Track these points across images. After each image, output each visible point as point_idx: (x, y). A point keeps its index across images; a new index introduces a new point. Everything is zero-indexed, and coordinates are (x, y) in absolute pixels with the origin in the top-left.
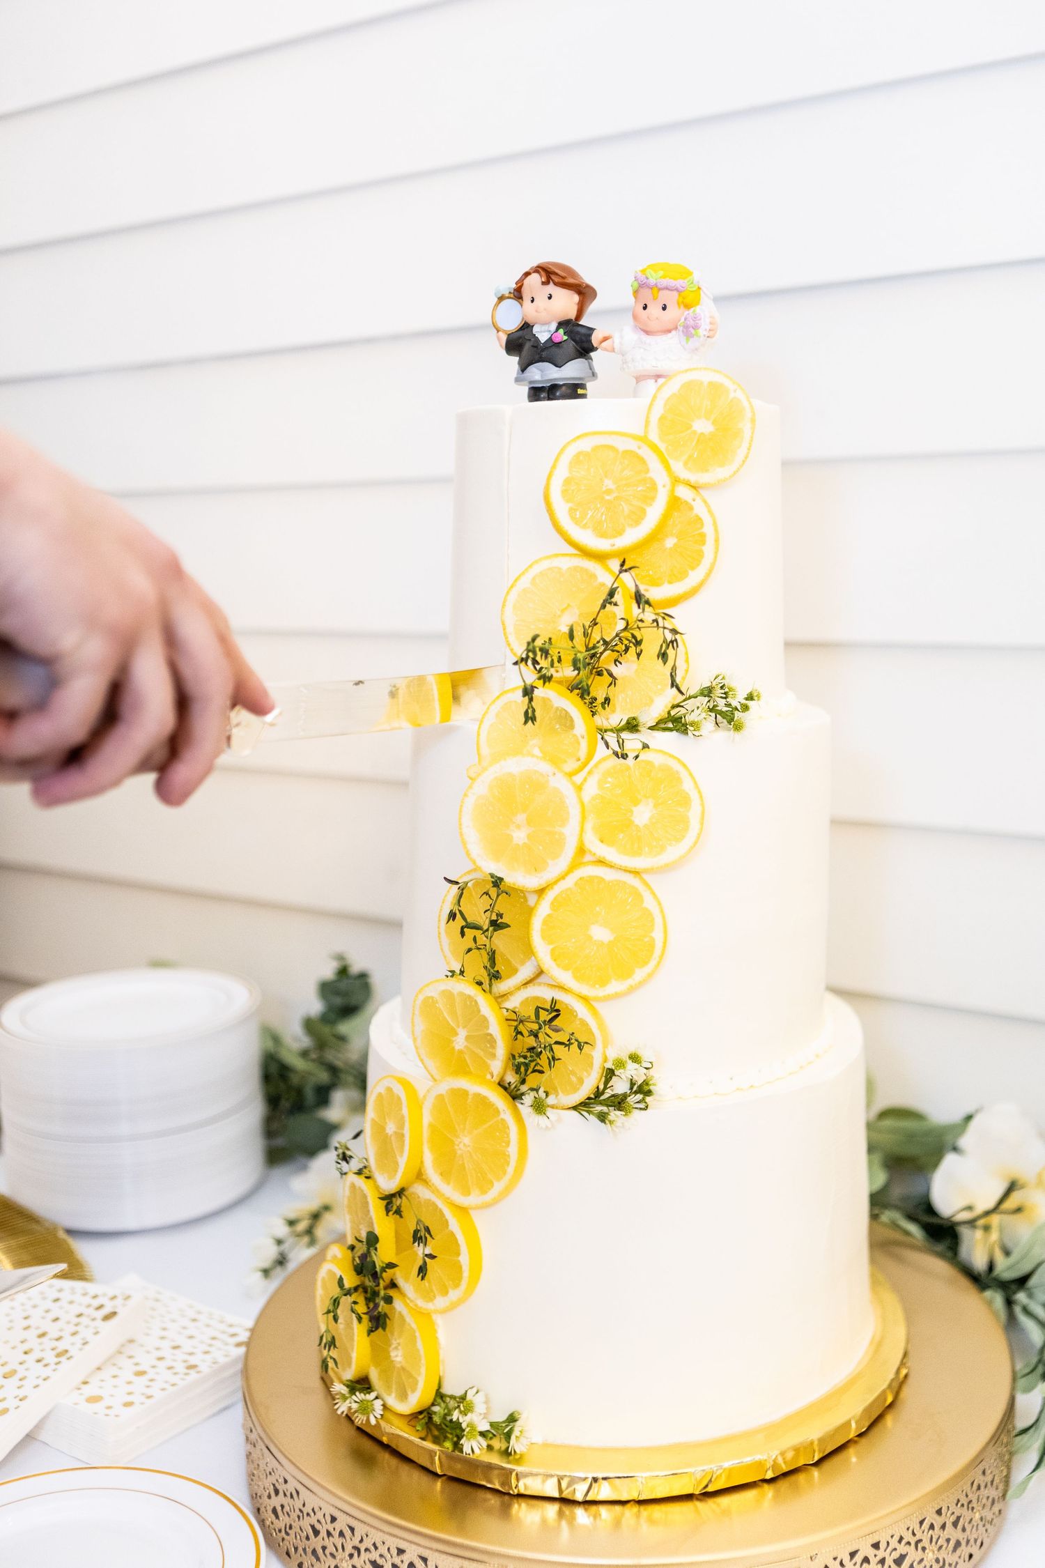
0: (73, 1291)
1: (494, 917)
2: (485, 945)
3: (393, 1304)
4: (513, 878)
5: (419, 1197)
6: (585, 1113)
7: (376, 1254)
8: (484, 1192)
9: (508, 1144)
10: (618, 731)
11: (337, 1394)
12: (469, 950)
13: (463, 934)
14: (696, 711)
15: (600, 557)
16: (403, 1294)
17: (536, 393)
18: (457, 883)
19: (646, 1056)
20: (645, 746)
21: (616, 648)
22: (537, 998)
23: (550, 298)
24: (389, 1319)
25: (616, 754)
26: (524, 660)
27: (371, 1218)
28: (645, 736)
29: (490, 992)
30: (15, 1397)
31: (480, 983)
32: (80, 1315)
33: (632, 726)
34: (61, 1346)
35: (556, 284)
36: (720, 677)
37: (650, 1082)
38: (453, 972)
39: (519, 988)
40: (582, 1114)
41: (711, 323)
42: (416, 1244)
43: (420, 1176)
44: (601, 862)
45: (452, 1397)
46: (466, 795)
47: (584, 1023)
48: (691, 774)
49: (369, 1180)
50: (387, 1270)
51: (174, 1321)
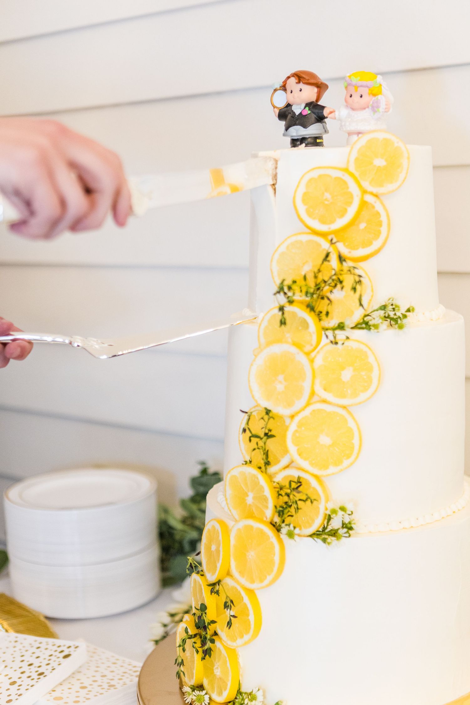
0: (47, 644)
1: (267, 431)
2: (262, 447)
3: (215, 644)
4: (276, 410)
5: (228, 585)
6: (316, 539)
7: (205, 617)
8: (261, 581)
9: (274, 555)
10: (334, 329)
11: (186, 692)
12: (254, 449)
13: (250, 440)
14: (376, 318)
15: (323, 235)
16: (220, 639)
17: (295, 142)
18: (246, 413)
19: (350, 507)
20: (348, 338)
21: (331, 285)
22: (291, 476)
23: (301, 90)
24: (213, 651)
25: (332, 342)
26: (279, 292)
27: (204, 597)
28: (348, 332)
29: (266, 472)
30: (16, 694)
31: (260, 468)
32: (51, 655)
33: (341, 327)
34: (41, 670)
35: (304, 83)
36: (391, 299)
37: (352, 522)
38: (246, 462)
39: (281, 471)
40: (314, 540)
41: (386, 105)
42: (226, 609)
43: (229, 574)
44: (324, 401)
45: (245, 693)
46: (252, 365)
47: (315, 489)
48: (373, 353)
49: (203, 577)
50: (211, 624)
51: (103, 663)
